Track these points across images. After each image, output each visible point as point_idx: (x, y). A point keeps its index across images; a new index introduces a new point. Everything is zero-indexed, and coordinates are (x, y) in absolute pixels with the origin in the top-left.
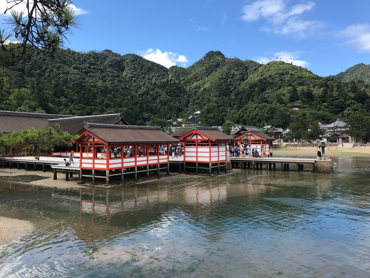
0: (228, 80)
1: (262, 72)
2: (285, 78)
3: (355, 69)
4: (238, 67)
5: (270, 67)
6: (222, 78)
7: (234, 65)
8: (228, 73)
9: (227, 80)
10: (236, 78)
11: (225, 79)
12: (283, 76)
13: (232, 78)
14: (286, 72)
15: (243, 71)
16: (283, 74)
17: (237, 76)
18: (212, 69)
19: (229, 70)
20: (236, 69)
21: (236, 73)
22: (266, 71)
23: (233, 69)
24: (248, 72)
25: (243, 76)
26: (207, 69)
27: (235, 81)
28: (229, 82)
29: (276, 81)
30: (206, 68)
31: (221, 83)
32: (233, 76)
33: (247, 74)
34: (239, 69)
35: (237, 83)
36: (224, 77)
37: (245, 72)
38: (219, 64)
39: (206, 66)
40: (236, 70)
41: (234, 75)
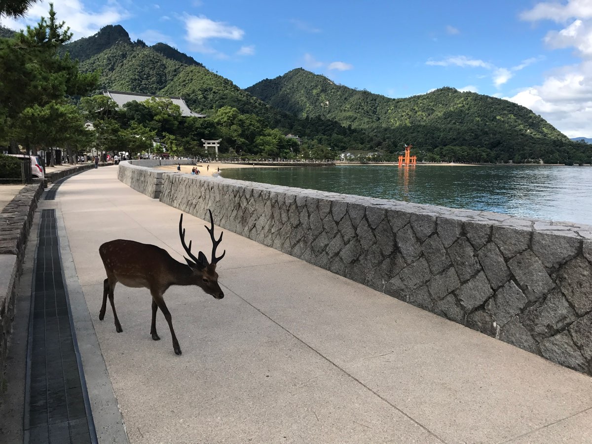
0: (143, 83)
1: (184, 81)
2: (208, 95)
3: (294, 75)
4: (154, 63)
5: (193, 76)
6: (135, 80)
7: (148, 61)
8: (142, 72)
9: (141, 82)
10: (152, 80)
11: (139, 80)
12: (206, 93)
13: (147, 79)
14: (209, 89)
15: (160, 71)
16: (206, 91)
17: (153, 77)
18: (117, 59)
19: (142, 67)
20: (151, 66)
21: (151, 72)
22: (188, 80)
23: (147, 66)
24: (167, 72)
25: (161, 77)
26: (109, 59)
27: (151, 83)
28: (144, 86)
29: (199, 98)
30: (108, 57)
31: (134, 86)
32: (148, 77)
33: (165, 75)
34: (155, 67)
35: (153, 87)
36: (137, 77)
37: (163, 71)
38: (126, 54)
39: (106, 54)
40: (151, 68)
41: (149, 75)
